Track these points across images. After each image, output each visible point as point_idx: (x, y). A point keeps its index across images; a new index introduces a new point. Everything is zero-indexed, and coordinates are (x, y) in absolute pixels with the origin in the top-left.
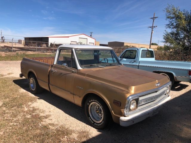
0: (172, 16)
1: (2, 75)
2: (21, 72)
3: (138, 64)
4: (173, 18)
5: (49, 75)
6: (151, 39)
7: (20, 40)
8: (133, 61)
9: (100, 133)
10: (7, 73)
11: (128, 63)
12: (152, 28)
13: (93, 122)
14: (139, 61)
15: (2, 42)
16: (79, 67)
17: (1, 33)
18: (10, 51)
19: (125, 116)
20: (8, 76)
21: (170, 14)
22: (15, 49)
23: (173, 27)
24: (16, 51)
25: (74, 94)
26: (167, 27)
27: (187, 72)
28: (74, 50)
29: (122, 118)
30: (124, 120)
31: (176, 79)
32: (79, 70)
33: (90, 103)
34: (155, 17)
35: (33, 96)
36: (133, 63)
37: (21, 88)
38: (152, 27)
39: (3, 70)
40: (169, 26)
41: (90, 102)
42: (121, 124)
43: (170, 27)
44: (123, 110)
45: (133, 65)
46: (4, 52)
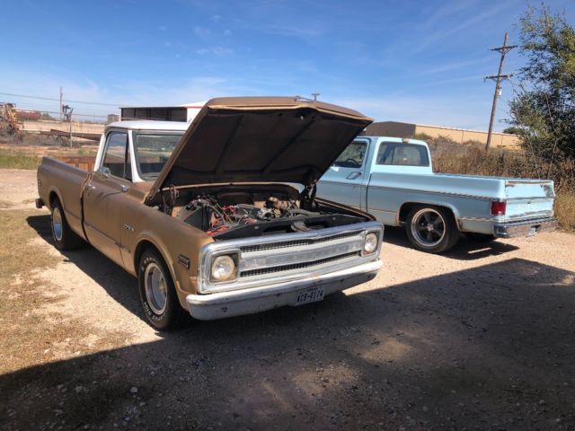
0: (540, 40)
1: (8, 205)
2: (40, 193)
3: (366, 183)
4: (543, 48)
5: (82, 199)
6: (492, 115)
7: (112, 115)
8: (355, 174)
9: (159, 338)
10: (22, 200)
11: (344, 180)
12: (498, 82)
13: (150, 314)
14: (371, 172)
15: (64, 121)
16: (136, 178)
17: (62, 94)
18: (65, 144)
19: (199, 294)
20: (22, 207)
21: (533, 36)
22: (79, 139)
23: (542, 76)
24: (82, 144)
25: (120, 246)
26: (522, 76)
27: (487, 206)
28: (130, 133)
29: (193, 298)
30: (195, 303)
31: (461, 226)
32: (136, 184)
33: (146, 266)
34: (506, 45)
35: (58, 253)
36: (354, 178)
37: (38, 235)
38: (498, 77)
39: (16, 192)
40: (528, 72)
41: (145, 262)
42: (194, 314)
43: (532, 77)
44: (195, 278)
45: (355, 185)
46: (46, 148)
